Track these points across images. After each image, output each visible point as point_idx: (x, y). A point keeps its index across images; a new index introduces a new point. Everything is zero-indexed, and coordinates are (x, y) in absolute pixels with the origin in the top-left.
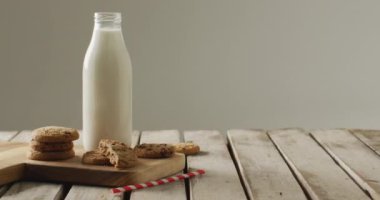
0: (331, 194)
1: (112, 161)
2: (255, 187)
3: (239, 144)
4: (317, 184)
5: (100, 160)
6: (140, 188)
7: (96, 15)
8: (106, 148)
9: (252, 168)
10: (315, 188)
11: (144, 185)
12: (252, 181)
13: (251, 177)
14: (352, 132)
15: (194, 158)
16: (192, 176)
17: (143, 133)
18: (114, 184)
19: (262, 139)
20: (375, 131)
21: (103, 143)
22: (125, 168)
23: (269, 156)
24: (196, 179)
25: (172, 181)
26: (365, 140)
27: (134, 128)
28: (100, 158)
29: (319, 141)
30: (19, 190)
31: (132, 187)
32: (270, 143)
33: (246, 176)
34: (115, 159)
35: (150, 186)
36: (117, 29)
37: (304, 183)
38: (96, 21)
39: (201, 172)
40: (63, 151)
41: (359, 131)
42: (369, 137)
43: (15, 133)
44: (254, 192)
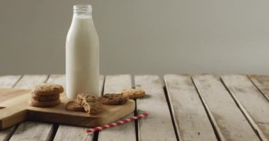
0: (233, 134)
1: (86, 109)
2: (182, 128)
3: (172, 88)
4: (223, 125)
5: (78, 108)
6: (105, 128)
7: (75, 7)
8: (82, 100)
9: (180, 111)
10: (222, 129)
11: (107, 126)
12: (180, 122)
13: (179, 119)
14: (249, 78)
15: (142, 101)
16: (140, 118)
17: (107, 77)
18: (88, 125)
19: (188, 83)
20: (265, 76)
21: (80, 96)
22: (94, 114)
23: (192, 99)
24: (143, 120)
25: (126, 122)
26: (257, 84)
27: (101, 73)
28: (78, 106)
29: (227, 85)
30: (24, 130)
31: (100, 128)
32: (193, 87)
33: (176, 118)
34: (88, 108)
35: (111, 126)
36: (89, 17)
37: (215, 124)
38: (75, 11)
39: (146, 115)
40: (53, 100)
41: (254, 76)
42: (261, 82)
43: (19, 77)
44: (181, 132)
